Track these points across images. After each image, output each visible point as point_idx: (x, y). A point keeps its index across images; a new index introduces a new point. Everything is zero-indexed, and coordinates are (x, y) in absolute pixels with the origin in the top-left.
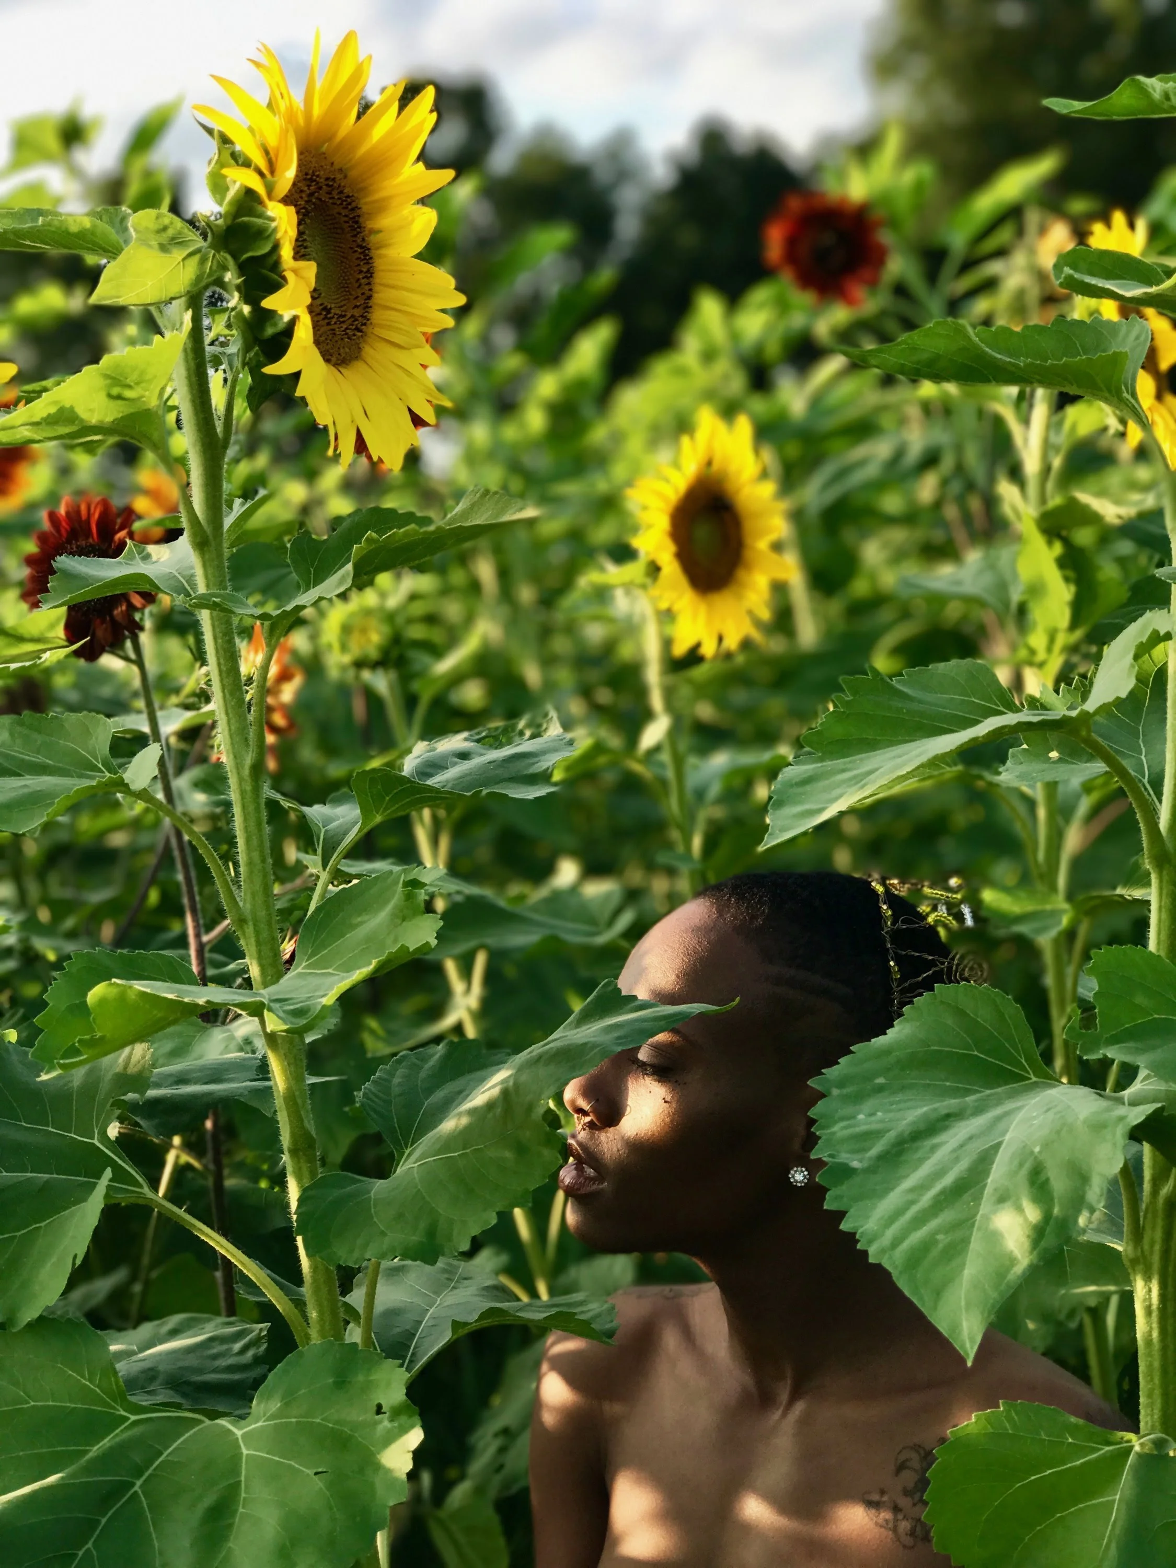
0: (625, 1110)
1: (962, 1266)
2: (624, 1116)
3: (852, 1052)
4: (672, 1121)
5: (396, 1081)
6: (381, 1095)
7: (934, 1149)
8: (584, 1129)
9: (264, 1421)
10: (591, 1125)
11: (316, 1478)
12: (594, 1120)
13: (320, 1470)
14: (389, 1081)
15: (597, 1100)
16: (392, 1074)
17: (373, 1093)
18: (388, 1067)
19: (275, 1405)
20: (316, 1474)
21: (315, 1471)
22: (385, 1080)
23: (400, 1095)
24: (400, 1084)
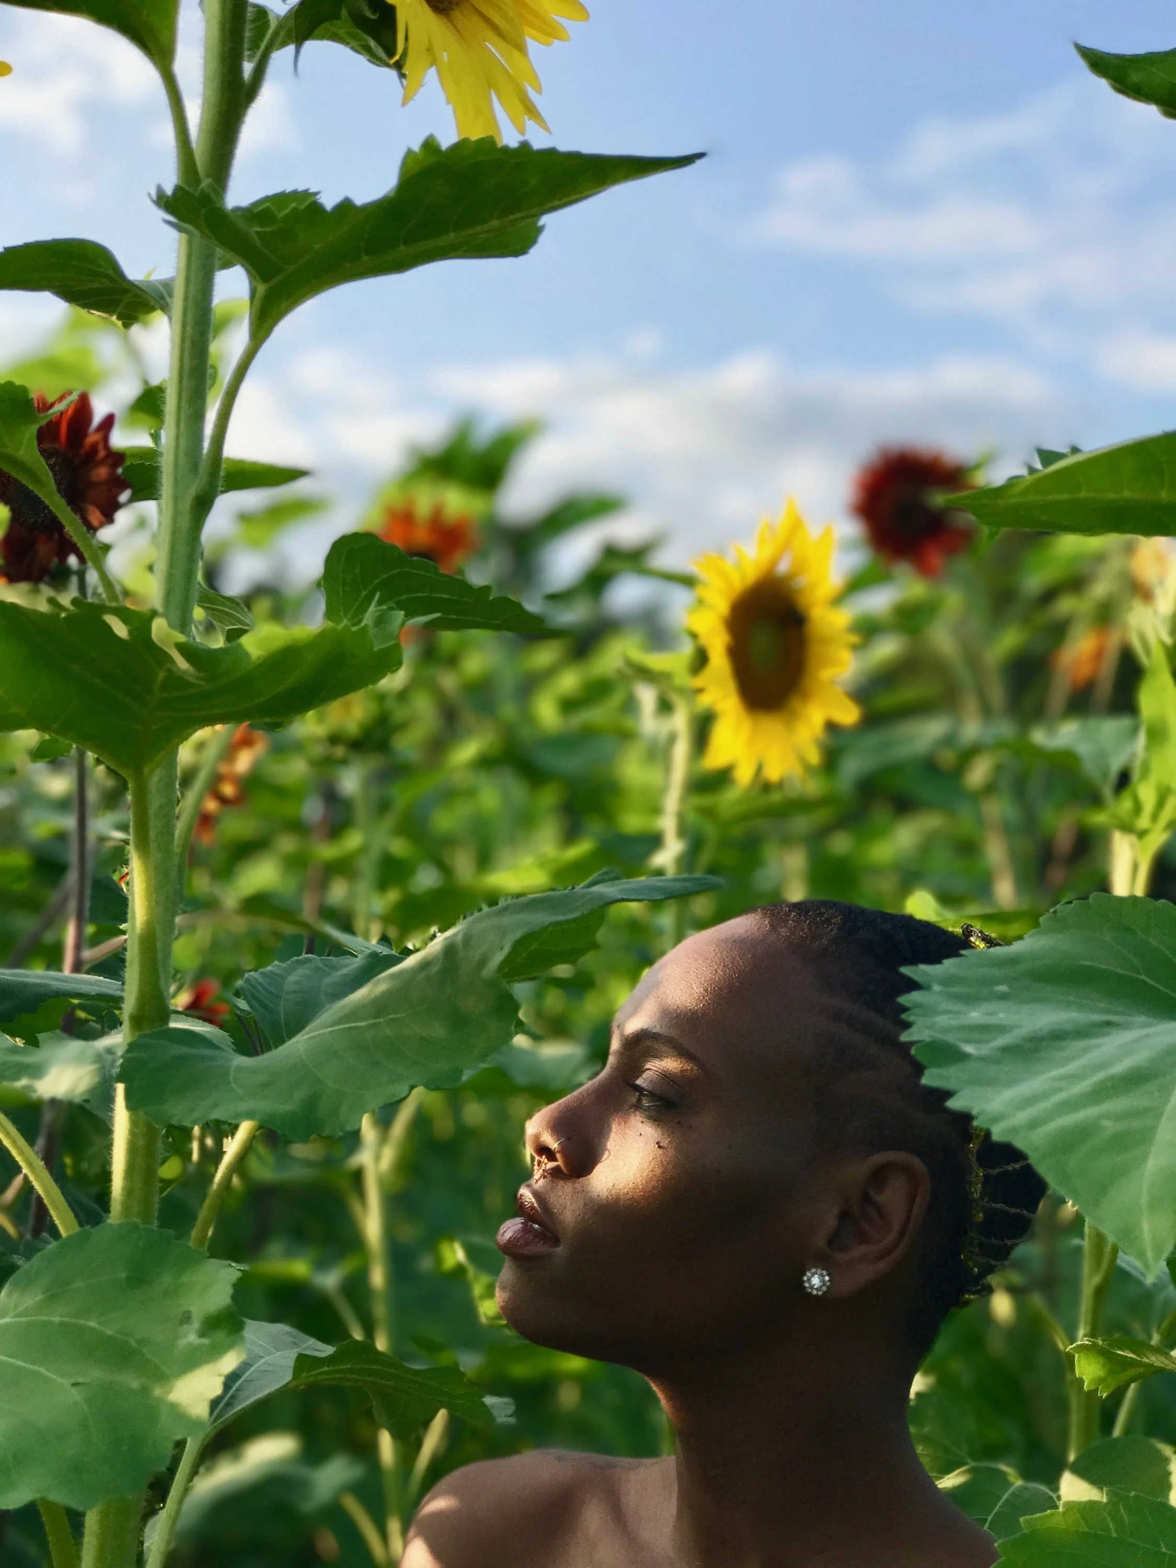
0: (603, 1154)
1: (1145, 1158)
2: (599, 1162)
3: (961, 955)
4: (663, 1173)
5: (292, 978)
6: (271, 989)
7: (1085, 1051)
8: (545, 1177)
9: (13, 1317)
10: (555, 1174)
11: (74, 1391)
12: (562, 1166)
13: (81, 1380)
14: (282, 978)
15: (569, 1139)
16: (288, 972)
17: (260, 984)
18: (284, 965)
19: (33, 1298)
20: (74, 1385)
21: (73, 1381)
22: (279, 976)
23: (295, 992)
24: (296, 983)
